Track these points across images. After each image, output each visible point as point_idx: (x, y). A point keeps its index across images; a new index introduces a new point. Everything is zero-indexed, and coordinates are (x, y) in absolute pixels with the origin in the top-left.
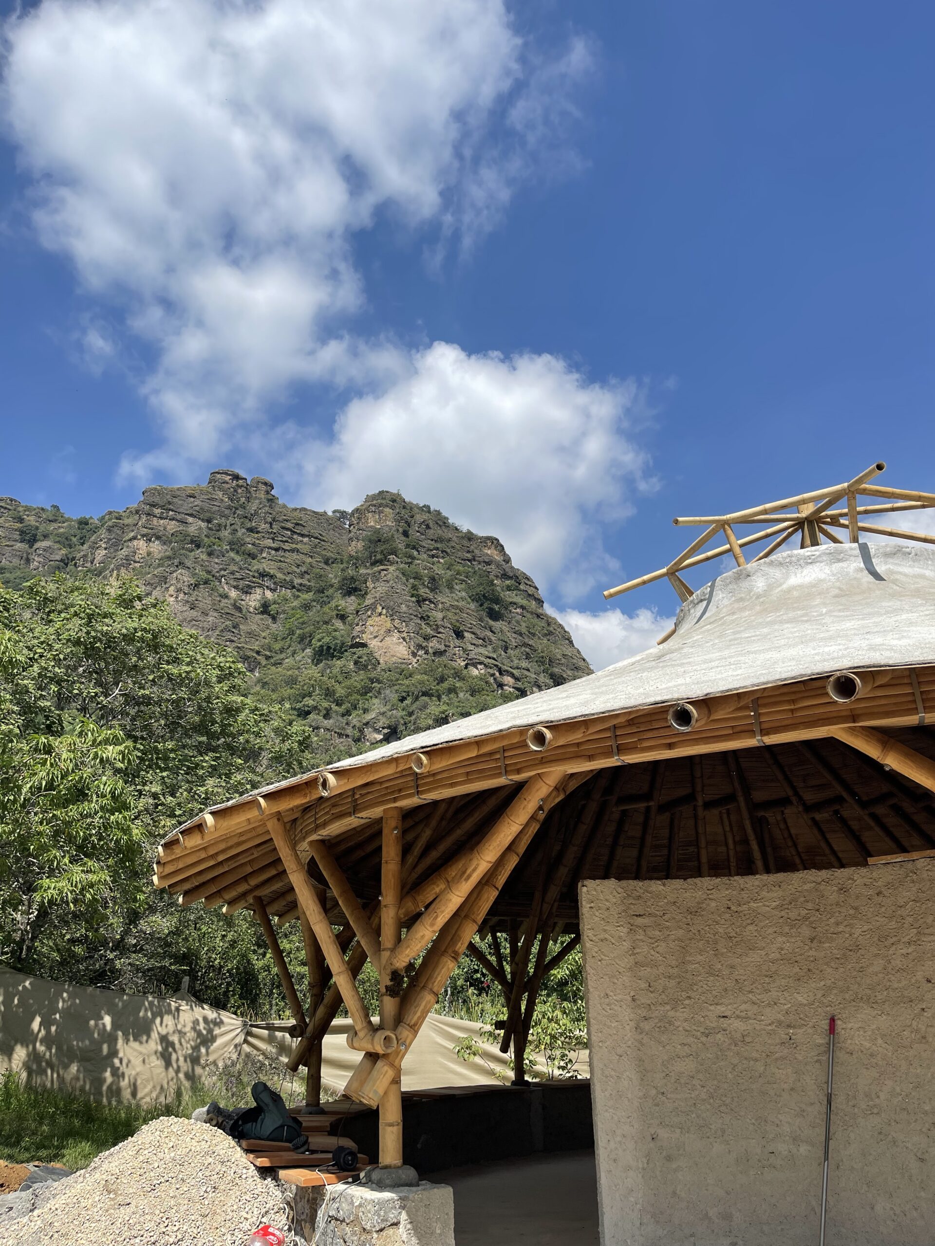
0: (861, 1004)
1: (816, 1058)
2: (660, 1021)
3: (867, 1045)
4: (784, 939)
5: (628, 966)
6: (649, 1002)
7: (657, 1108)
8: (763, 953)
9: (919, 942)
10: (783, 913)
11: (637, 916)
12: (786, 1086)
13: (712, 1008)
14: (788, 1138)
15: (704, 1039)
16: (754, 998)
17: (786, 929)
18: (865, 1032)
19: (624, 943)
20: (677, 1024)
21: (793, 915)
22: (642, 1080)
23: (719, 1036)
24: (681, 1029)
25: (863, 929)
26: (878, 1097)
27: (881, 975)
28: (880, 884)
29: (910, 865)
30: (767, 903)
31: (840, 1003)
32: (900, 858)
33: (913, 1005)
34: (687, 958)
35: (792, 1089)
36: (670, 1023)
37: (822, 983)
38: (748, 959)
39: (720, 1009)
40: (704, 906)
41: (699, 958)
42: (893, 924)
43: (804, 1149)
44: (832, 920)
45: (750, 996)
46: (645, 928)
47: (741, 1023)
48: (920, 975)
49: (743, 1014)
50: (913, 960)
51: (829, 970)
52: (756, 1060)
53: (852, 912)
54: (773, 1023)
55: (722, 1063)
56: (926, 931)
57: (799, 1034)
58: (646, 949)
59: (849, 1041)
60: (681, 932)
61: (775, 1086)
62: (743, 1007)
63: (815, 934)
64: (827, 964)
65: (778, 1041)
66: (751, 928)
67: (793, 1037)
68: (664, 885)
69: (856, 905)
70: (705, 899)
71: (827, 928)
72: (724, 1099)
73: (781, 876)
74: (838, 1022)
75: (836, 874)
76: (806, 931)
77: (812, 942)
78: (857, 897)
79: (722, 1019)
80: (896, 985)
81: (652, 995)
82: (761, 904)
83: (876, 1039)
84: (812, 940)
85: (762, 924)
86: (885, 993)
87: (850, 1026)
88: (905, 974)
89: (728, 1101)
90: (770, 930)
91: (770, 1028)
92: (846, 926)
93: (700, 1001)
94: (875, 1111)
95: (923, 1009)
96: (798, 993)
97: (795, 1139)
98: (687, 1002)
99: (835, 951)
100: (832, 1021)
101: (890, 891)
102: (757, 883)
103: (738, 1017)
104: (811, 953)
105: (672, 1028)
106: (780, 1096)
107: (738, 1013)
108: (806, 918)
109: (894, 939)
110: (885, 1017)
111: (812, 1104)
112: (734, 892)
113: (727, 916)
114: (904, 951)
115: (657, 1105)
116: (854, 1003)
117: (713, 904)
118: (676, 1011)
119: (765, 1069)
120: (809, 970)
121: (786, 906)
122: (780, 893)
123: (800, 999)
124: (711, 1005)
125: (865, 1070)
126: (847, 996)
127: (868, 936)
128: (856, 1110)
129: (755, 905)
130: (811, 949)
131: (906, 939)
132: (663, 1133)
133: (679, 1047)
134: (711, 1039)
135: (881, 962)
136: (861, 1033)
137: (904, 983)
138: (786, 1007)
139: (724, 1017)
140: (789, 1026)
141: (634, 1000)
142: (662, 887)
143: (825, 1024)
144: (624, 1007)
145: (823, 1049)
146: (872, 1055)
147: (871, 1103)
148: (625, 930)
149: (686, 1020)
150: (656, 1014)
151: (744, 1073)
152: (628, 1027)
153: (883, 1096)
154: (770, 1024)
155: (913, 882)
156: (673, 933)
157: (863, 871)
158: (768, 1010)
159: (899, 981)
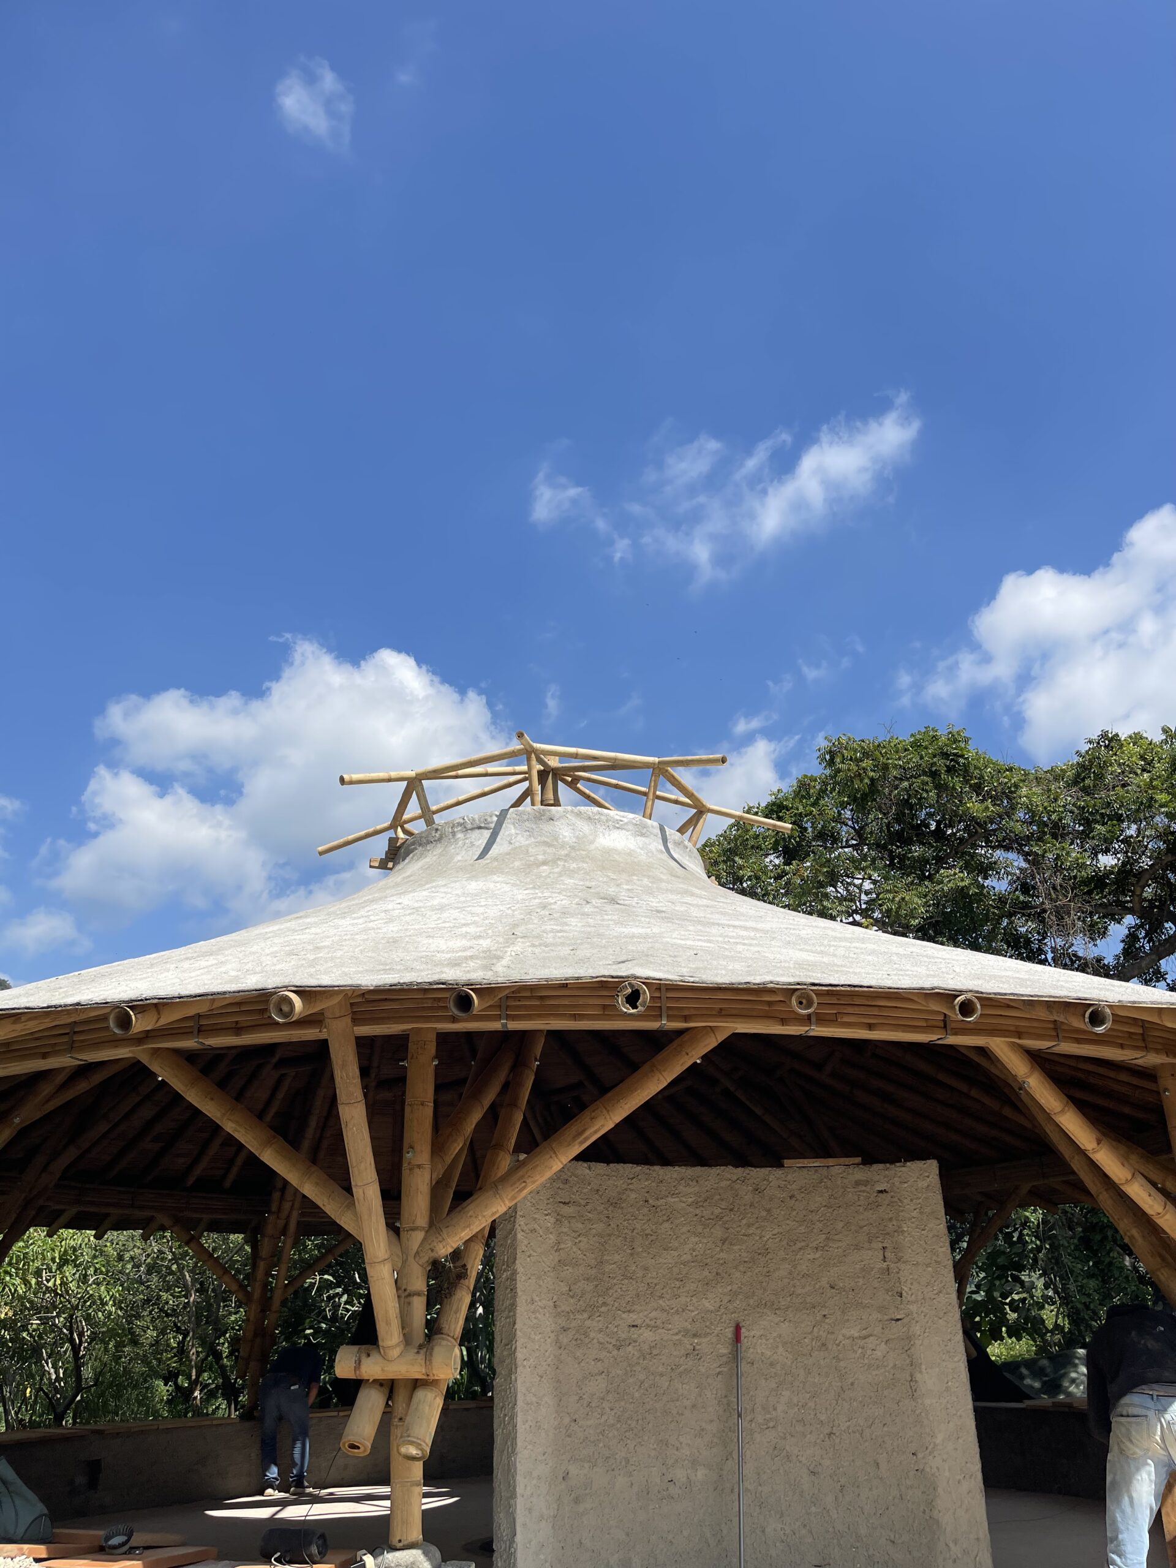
0: (765, 1310)
1: (718, 1370)
2: (578, 1331)
3: (768, 1353)
4: (697, 1239)
5: (553, 1266)
6: (568, 1309)
7: (568, 1439)
8: (675, 1253)
9: (826, 1248)
10: (698, 1211)
11: (564, 1203)
12: (688, 1403)
13: (624, 1316)
14: (686, 1462)
15: (615, 1352)
16: (663, 1304)
17: (700, 1229)
18: (767, 1340)
19: (551, 1236)
20: (592, 1335)
21: (707, 1213)
22: (559, 1405)
23: (630, 1348)
24: (595, 1341)
25: (774, 1232)
26: (775, 1409)
27: (786, 1280)
28: (794, 1186)
29: (824, 1171)
30: (684, 1199)
31: (745, 1310)
32: (817, 1163)
33: (816, 1311)
34: (605, 1258)
35: (694, 1406)
36: (586, 1334)
37: (729, 1288)
38: (661, 1260)
39: (632, 1318)
40: (624, 1197)
41: (617, 1257)
42: (802, 1229)
43: (701, 1474)
44: (744, 1222)
45: (661, 1302)
46: (570, 1218)
47: (651, 1333)
48: (824, 1282)
49: (652, 1323)
50: (820, 1266)
51: (738, 1274)
52: (662, 1375)
53: (764, 1214)
54: (680, 1332)
55: (631, 1380)
56: (836, 1237)
57: (704, 1344)
58: (570, 1244)
59: (751, 1350)
60: (602, 1225)
61: (678, 1403)
62: (654, 1314)
63: (727, 1235)
64: (736, 1267)
65: (683, 1352)
66: (666, 1225)
67: (697, 1347)
68: (590, 1168)
69: (768, 1206)
70: (626, 1189)
71: (739, 1229)
72: (629, 1422)
73: (698, 1170)
74: (743, 1330)
75: (752, 1173)
76: (718, 1232)
77: (723, 1244)
78: (771, 1199)
79: (633, 1329)
80: (799, 1291)
81: (572, 1301)
82: (677, 1199)
83: (777, 1347)
84: (724, 1241)
85: (678, 1222)
86: (789, 1299)
87: (752, 1333)
88: (810, 1279)
89: (633, 1424)
90: (685, 1229)
91: (677, 1337)
92: (757, 1228)
93: (614, 1308)
94: (771, 1424)
95: (825, 1316)
96: (706, 1299)
97: (694, 1463)
98: (603, 1309)
99: (744, 1254)
100: (738, 1329)
101: (803, 1195)
102: (675, 1175)
103: (648, 1326)
104: (722, 1255)
105: (587, 1340)
106: (682, 1414)
107: (647, 1321)
108: (719, 1218)
109: (803, 1244)
110: (787, 1324)
111: (712, 1421)
112: (654, 1184)
113: (645, 1210)
114: (811, 1257)
115: (569, 1436)
116: (758, 1310)
117: (633, 1196)
118: (592, 1320)
119: (669, 1385)
120: (717, 1274)
121: (701, 1204)
122: (697, 1189)
123: (707, 1305)
124: (624, 1312)
125: (764, 1381)
126: (751, 1302)
127: (777, 1240)
128: (753, 1425)
129: (672, 1200)
130: (722, 1250)
131: (814, 1244)
132: (574, 1470)
133: (593, 1363)
134: (622, 1353)
135: (787, 1266)
136: (764, 1341)
137: (808, 1288)
138: (693, 1314)
139: (633, 1326)
140: (695, 1336)
141: (555, 1306)
142: (588, 1171)
143: (729, 1333)
144: (547, 1315)
145: (725, 1359)
146: (772, 1364)
147: (768, 1416)
148: (553, 1220)
149: (600, 1331)
150: (574, 1324)
151: (649, 1390)
152: (549, 1340)
153: (781, 1408)
154: (677, 1334)
155: (827, 1188)
156: (594, 1226)
157: (778, 1172)
158: (676, 1317)
159: (803, 1288)
